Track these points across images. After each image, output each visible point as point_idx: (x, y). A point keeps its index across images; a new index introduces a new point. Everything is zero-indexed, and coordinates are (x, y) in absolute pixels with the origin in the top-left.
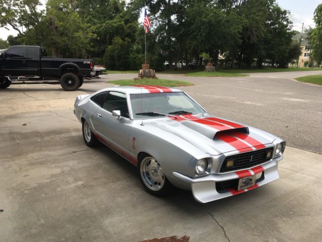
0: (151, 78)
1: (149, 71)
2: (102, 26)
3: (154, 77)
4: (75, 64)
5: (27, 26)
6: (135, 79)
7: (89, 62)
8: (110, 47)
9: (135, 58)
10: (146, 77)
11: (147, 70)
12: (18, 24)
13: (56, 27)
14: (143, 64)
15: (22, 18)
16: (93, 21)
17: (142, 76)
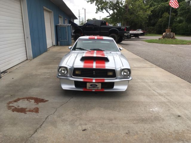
0: (170, 39)
1: (170, 34)
2: (158, 7)
3: (173, 38)
4: (116, 29)
5: (113, 10)
6: (159, 39)
7: (124, 28)
8: (160, 19)
9: (176, 26)
10: (167, 37)
11: (168, 33)
12: (109, 10)
13: (129, 10)
14: (166, 29)
15: (111, 6)
16: (154, 4)
17: (164, 37)
